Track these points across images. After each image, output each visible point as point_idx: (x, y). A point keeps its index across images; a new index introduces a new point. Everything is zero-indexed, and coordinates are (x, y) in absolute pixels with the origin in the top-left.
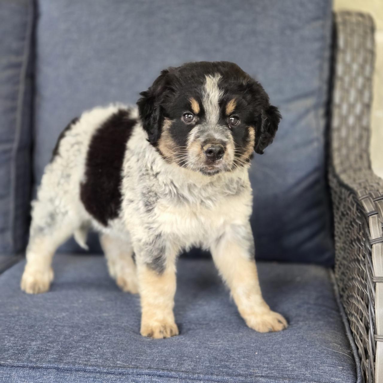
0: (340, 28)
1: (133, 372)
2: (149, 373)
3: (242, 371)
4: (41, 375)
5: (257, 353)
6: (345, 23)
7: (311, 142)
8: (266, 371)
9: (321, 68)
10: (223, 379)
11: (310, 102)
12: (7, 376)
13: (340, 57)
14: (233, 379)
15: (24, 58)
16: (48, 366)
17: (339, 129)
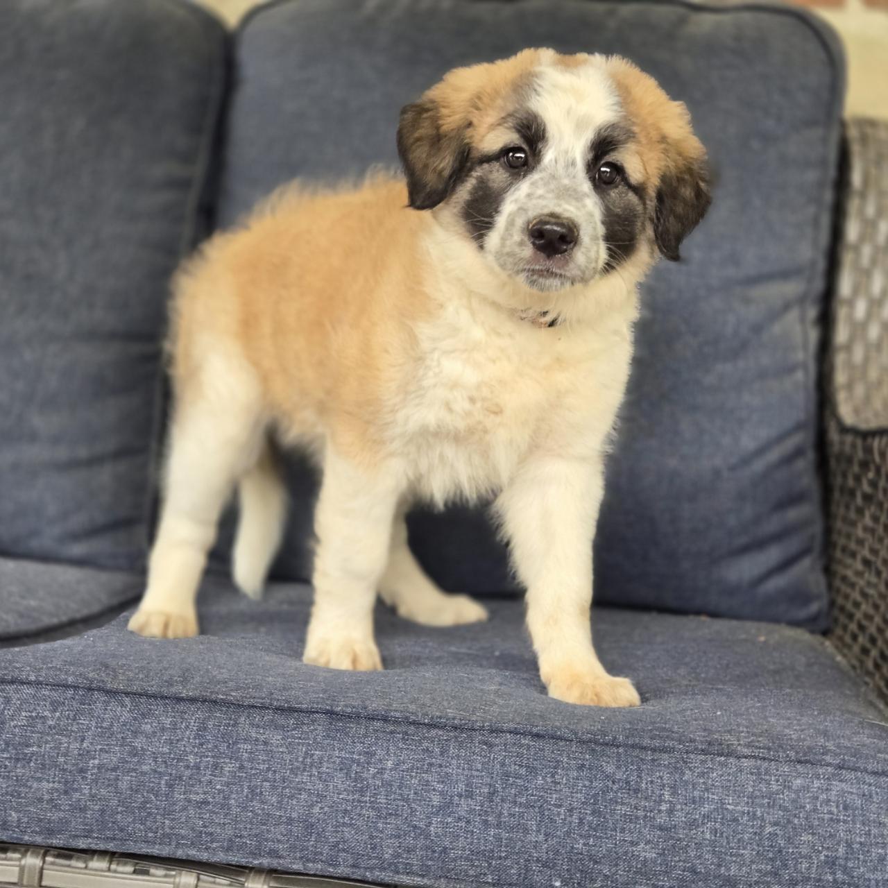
0: (856, 149)
1: (483, 727)
2: (516, 728)
3: (698, 736)
4: (297, 724)
5: (719, 713)
6: (864, 139)
7: (791, 369)
8: (745, 737)
9: (816, 222)
10: (664, 746)
11: (792, 288)
12: (229, 724)
13: (853, 205)
14: (684, 746)
15: (198, 170)
16: (312, 708)
17: (848, 348)
